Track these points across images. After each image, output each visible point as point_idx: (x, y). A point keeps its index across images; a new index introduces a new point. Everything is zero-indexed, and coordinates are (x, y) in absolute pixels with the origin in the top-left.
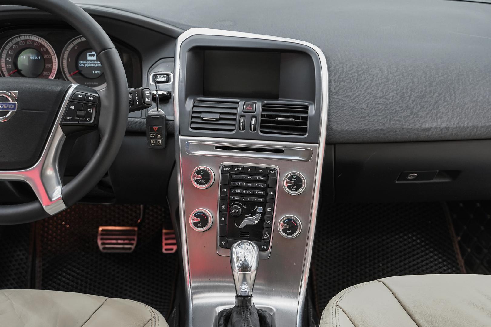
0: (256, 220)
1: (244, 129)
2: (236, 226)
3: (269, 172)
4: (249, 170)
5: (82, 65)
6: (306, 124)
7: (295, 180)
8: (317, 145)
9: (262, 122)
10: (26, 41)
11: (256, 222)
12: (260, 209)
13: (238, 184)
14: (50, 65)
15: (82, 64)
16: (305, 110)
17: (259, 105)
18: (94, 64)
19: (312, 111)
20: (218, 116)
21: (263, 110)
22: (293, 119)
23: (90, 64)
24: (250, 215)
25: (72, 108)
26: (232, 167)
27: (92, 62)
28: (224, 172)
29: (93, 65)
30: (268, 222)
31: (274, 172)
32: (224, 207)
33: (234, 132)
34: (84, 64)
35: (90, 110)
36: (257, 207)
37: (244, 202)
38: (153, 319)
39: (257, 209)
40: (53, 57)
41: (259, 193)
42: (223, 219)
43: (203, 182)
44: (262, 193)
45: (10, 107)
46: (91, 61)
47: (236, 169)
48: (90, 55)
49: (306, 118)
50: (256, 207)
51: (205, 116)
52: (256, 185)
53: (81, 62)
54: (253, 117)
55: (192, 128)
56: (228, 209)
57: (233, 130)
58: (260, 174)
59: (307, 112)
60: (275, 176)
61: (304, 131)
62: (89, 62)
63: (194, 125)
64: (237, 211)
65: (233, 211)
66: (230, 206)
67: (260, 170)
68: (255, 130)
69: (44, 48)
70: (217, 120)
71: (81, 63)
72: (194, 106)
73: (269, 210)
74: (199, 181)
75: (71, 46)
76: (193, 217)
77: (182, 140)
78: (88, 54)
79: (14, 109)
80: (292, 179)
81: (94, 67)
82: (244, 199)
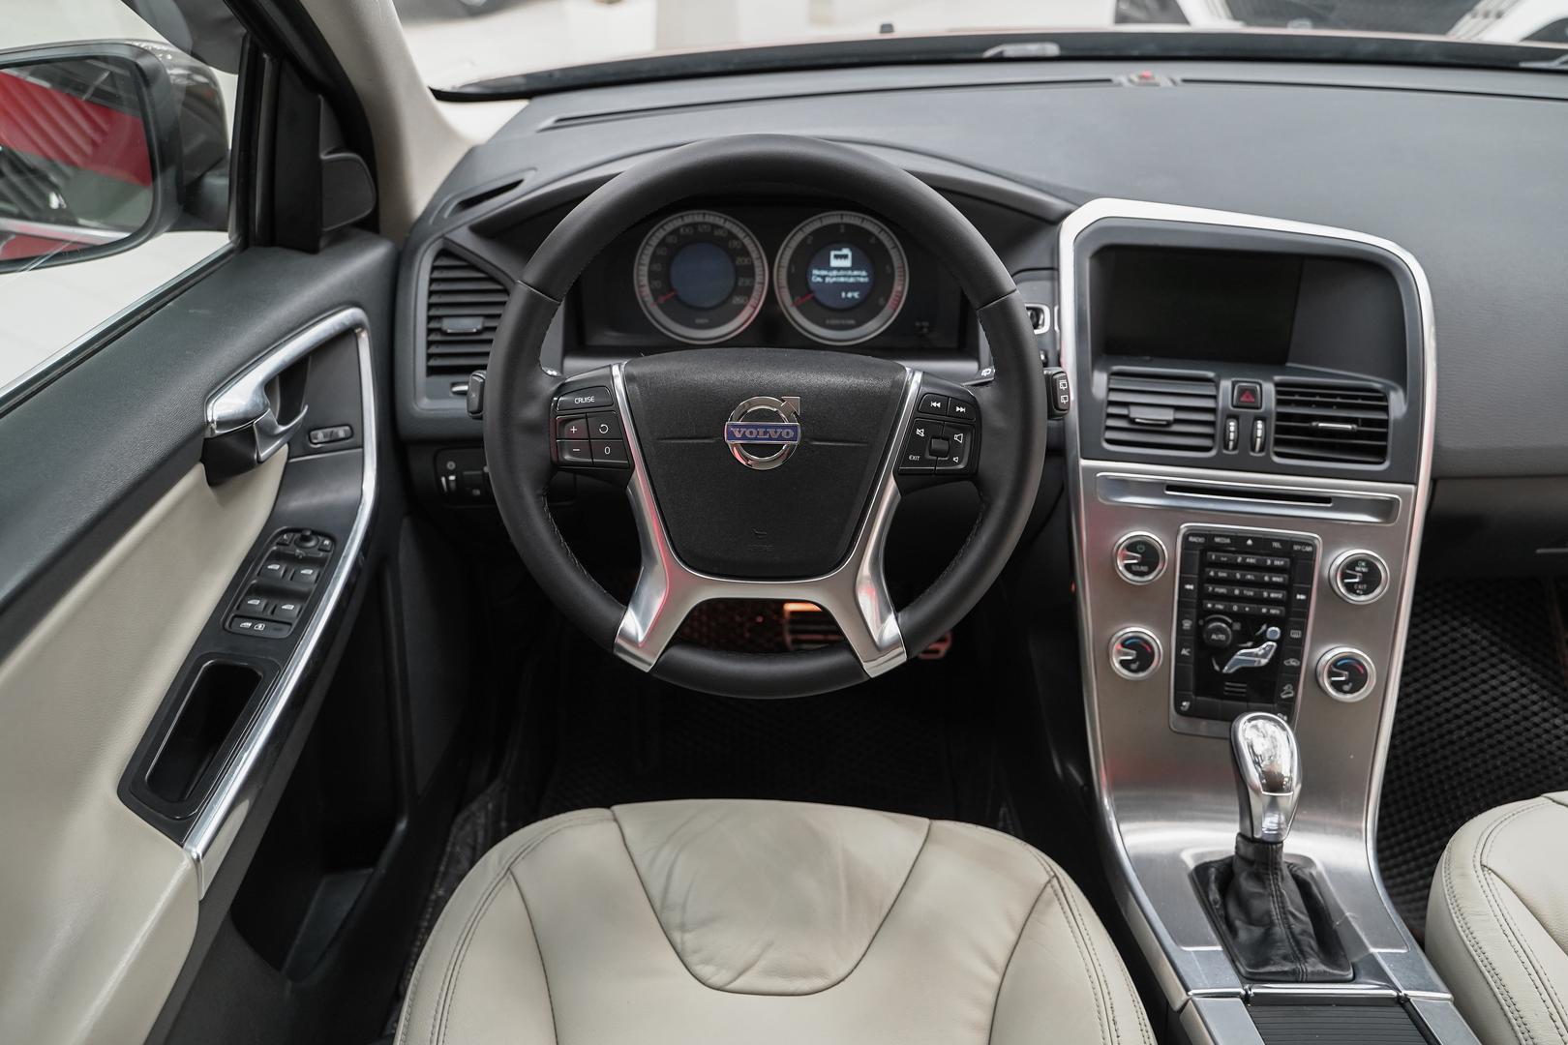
0: (1264, 656)
1: (1235, 448)
2: (1217, 668)
3: (1296, 547)
4: (1250, 542)
5: (819, 280)
6: (1384, 437)
7: (1364, 570)
8: (1412, 487)
9: (1279, 430)
10: (694, 225)
11: (1264, 661)
12: (1274, 631)
13: (1222, 574)
14: (748, 281)
15: (819, 276)
16: (1380, 402)
17: (1269, 388)
18: (844, 276)
19: (1397, 404)
20: (1169, 415)
21: (1279, 402)
22: (1355, 426)
23: (837, 276)
24: (1249, 644)
25: (920, 432)
26: (1209, 536)
27: (842, 273)
28: (1187, 545)
29: (842, 280)
30: (1293, 662)
31: (1309, 549)
32: (1187, 624)
33: (1213, 453)
34: (824, 277)
35: (959, 438)
36: (1268, 627)
37: (1235, 616)
38: (1055, 881)
39: (1265, 631)
40: (757, 263)
41: (1272, 595)
42: (1184, 652)
43: (1144, 569)
44: (1280, 596)
45: (784, 435)
46: (839, 269)
47: (1217, 540)
48: (837, 257)
49: (1384, 423)
50: (1264, 627)
51: (1140, 414)
52: (1266, 578)
53: (816, 272)
54: (1257, 418)
55: (1111, 442)
56: (1199, 631)
57: (1207, 449)
58: (1275, 554)
59: (1385, 409)
60: (1311, 556)
61: (1380, 454)
62: (835, 273)
63: (1110, 435)
64: (1222, 637)
65: (1214, 637)
66: (1201, 622)
67: (1276, 545)
68: (1262, 449)
69: (735, 243)
70: (1169, 423)
71: (816, 275)
72: (1111, 390)
73: (1295, 634)
74: (1134, 568)
75: (800, 237)
76: (1120, 647)
77: (1087, 469)
78: (833, 253)
79: (794, 439)
80: (1358, 569)
81: (845, 283)
82: (1235, 608)
